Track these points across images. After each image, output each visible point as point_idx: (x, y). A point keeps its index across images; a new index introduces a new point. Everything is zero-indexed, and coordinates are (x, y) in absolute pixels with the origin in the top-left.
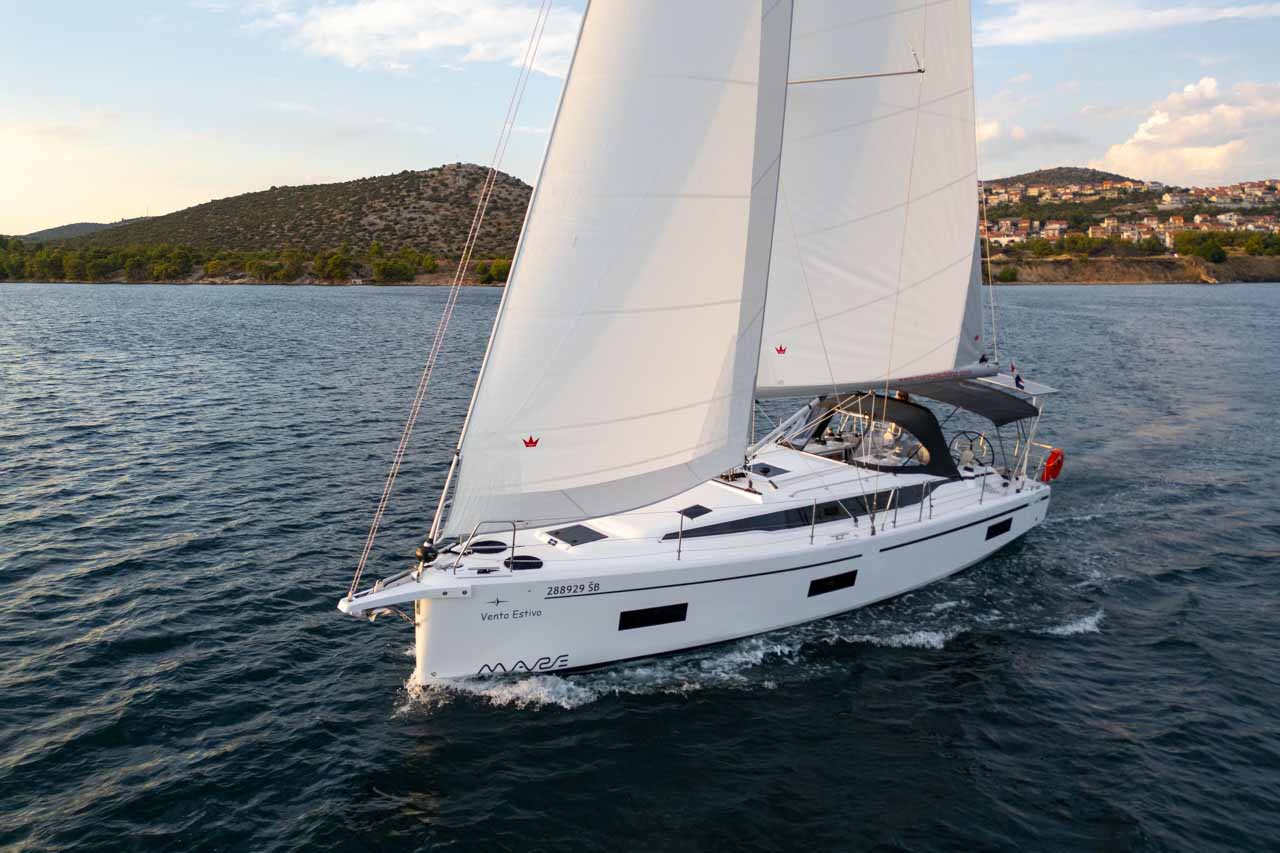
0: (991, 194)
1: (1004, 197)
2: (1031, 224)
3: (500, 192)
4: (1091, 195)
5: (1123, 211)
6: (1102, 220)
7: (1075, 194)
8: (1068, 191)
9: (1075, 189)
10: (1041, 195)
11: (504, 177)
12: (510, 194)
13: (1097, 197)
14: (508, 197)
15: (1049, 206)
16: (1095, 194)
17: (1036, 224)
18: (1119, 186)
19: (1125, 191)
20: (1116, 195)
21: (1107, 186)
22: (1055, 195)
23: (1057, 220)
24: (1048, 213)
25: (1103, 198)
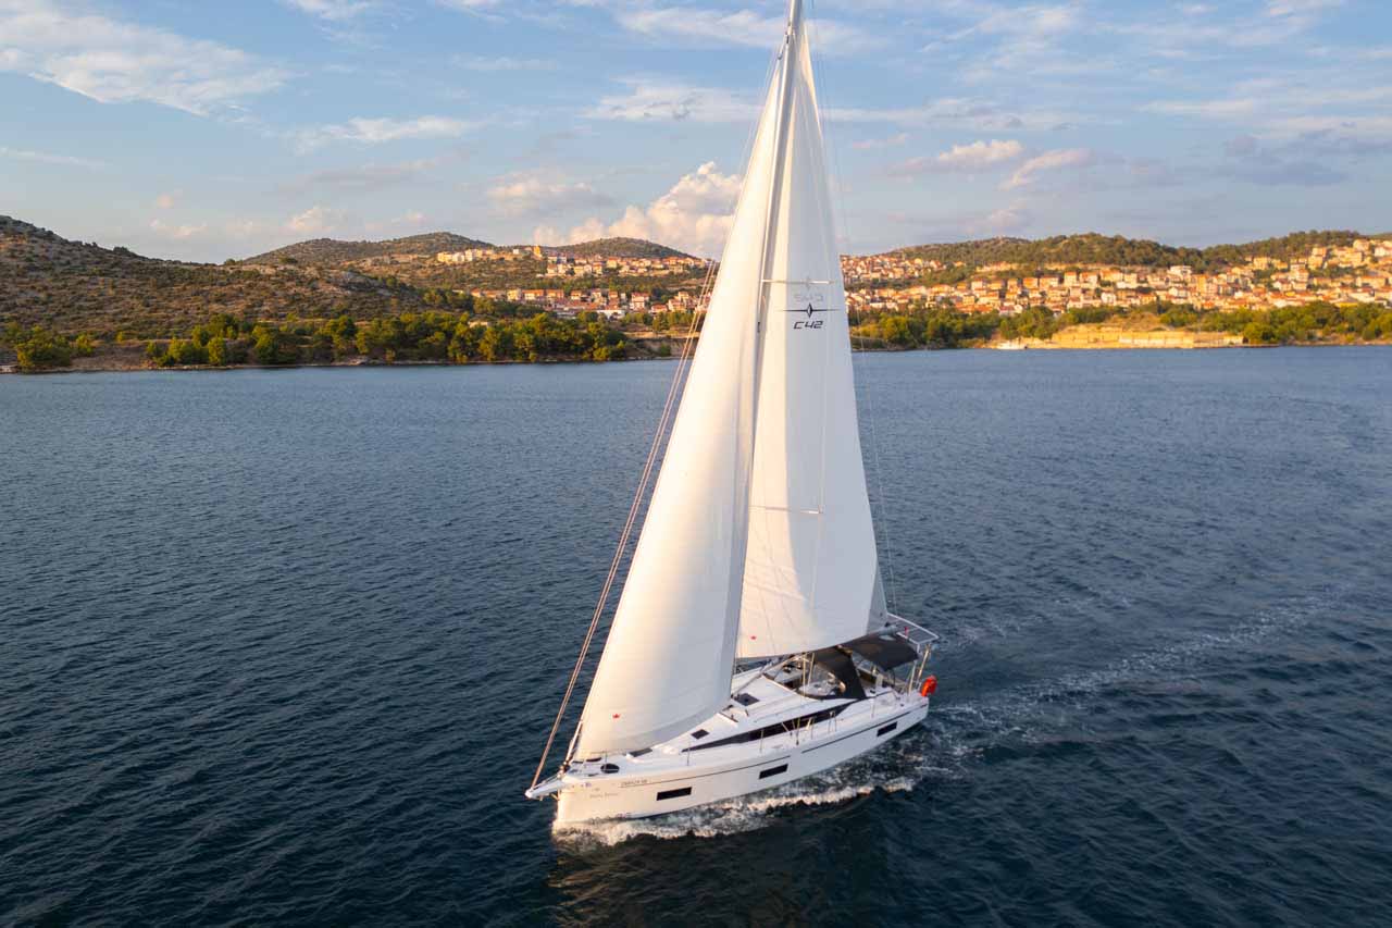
0: (575, 265)
1: (588, 269)
2: (619, 296)
3: (33, 248)
4: (661, 269)
5: (690, 285)
6: (676, 293)
7: (648, 268)
8: (642, 264)
9: (648, 263)
10: (619, 268)
11: (29, 229)
12: (47, 251)
13: (667, 272)
14: (47, 254)
15: (628, 279)
16: (664, 269)
17: (623, 296)
18: (682, 262)
19: (688, 267)
20: (681, 271)
21: (672, 261)
22: (632, 268)
23: (640, 292)
24: (630, 286)
25: (672, 273)
